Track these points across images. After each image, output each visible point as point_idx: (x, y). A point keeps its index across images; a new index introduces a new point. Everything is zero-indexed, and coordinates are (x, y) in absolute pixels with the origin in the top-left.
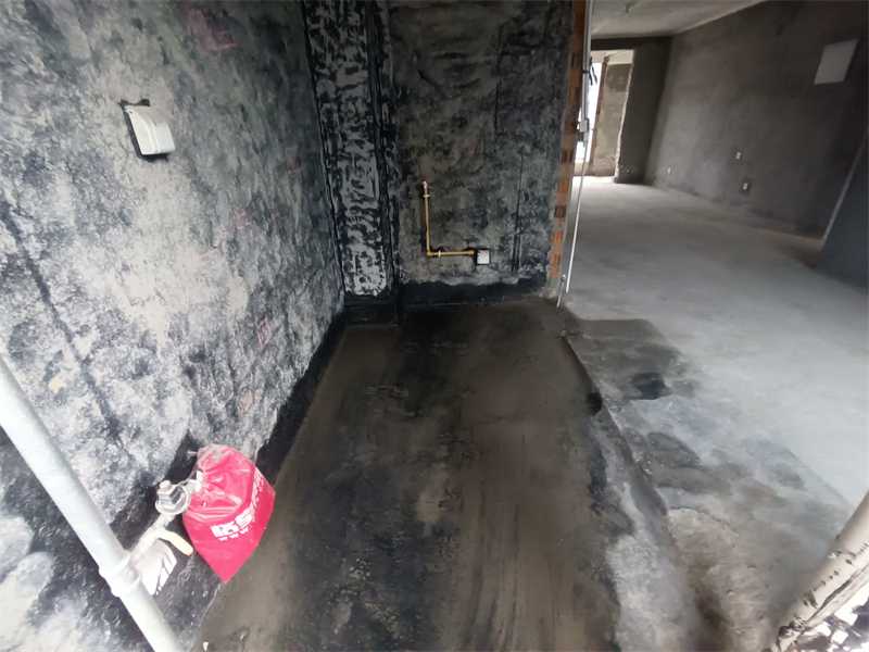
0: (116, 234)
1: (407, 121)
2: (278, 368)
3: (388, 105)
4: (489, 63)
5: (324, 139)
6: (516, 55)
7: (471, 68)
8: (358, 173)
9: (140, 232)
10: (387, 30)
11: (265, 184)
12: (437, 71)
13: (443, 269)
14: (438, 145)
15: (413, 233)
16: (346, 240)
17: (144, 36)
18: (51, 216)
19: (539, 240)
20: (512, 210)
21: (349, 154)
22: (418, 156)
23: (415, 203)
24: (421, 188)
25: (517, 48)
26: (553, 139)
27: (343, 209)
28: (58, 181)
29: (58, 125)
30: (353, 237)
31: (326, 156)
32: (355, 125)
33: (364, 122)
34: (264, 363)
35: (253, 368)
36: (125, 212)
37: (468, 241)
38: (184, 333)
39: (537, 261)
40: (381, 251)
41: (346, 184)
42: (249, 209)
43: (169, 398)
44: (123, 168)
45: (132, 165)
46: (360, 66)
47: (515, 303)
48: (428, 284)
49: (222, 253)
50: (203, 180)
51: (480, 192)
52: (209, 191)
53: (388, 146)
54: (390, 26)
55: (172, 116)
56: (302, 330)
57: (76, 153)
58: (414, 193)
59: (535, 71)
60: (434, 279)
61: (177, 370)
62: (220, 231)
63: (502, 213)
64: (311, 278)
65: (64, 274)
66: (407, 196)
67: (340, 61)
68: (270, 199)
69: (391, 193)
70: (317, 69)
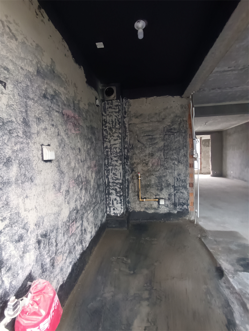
0: (27, 185)
1: (133, 154)
2: (75, 245)
3: (127, 150)
4: (161, 137)
5: (105, 159)
6: (170, 135)
7: (155, 139)
8: (115, 170)
9: (36, 185)
10: (128, 129)
11: (82, 172)
12: (143, 140)
13: (146, 206)
14: (144, 162)
15: (134, 192)
16: (109, 194)
17: (54, 128)
18: (8, 177)
19: (184, 196)
20: (172, 184)
21: (113, 164)
22: (137, 165)
23: (135, 181)
24: (138, 176)
25: (170, 133)
26: (185, 160)
27: (109, 182)
28: (14, 166)
29: (20, 150)
30: (112, 193)
31: (105, 165)
32: (115, 155)
33: (119, 154)
34: (70, 241)
35: (65, 243)
36: (33, 177)
37: (156, 196)
38: (41, 224)
39: (184, 204)
40: (122, 198)
41: (111, 174)
42: (75, 180)
43: (28, 254)
44: (36, 164)
45: (39, 163)
46: (119, 138)
47: (176, 221)
48: (140, 212)
49: (63, 195)
50: (62, 169)
51: (160, 178)
52: (63, 173)
53: (126, 162)
54: (129, 128)
55: (56, 150)
56: (88, 228)
57: (23, 158)
58: (135, 177)
59: (176, 140)
60: (142, 210)
61: (34, 240)
62: (64, 187)
63: (168, 185)
64: (94, 207)
65: (5, 196)
66: (132, 178)
67: (112, 137)
68: (83, 177)
69: (127, 177)
70: (105, 139)
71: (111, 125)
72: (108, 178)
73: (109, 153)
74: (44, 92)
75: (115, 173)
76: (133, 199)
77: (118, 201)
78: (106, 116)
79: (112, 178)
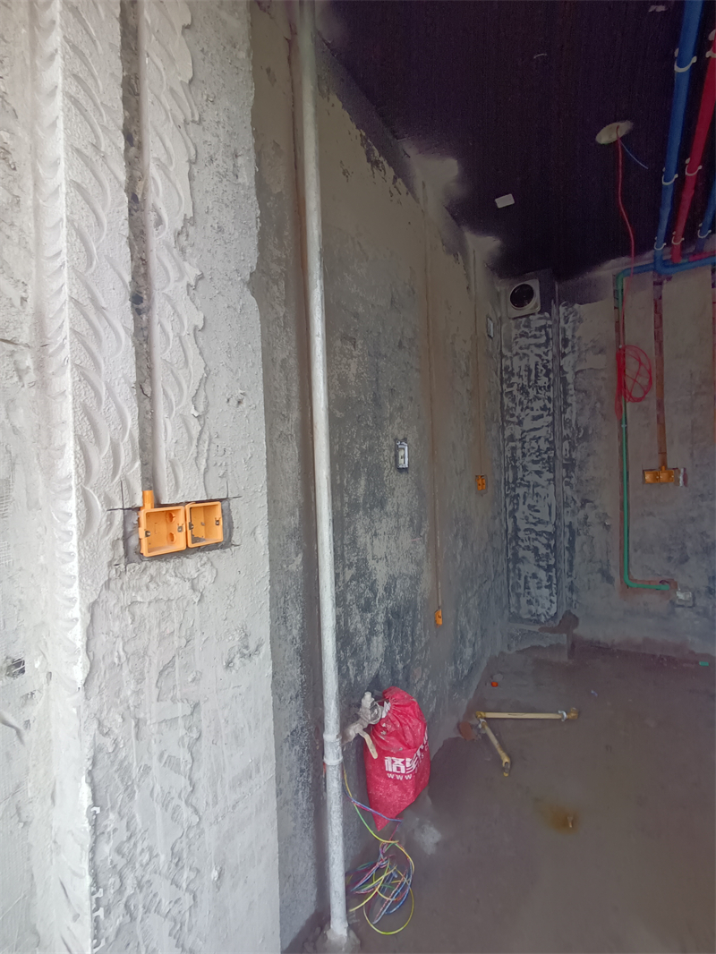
0: (376, 512)
1: (588, 455)
3: (569, 443)
5: (506, 470)
8: (535, 498)
11: (458, 498)
15: (590, 561)
16: (517, 559)
17: (412, 405)
18: (355, 495)
21: (528, 482)
22: (599, 486)
23: (594, 530)
24: (601, 518)
27: (516, 529)
28: (362, 478)
29: (369, 450)
30: (524, 557)
31: (506, 483)
32: (536, 459)
33: (545, 456)
35: (426, 646)
36: (383, 500)
38: (392, 592)
40: (553, 574)
41: (523, 508)
43: (375, 637)
44: (388, 475)
45: (392, 473)
49: (424, 542)
50: (422, 488)
51: (676, 524)
52: (424, 497)
53: (567, 476)
54: (575, 383)
56: (467, 632)
57: (372, 464)
61: (383, 618)
62: (425, 525)
66: (585, 523)
67: (528, 411)
68: (460, 510)
69: (567, 519)
70: (508, 418)
71: (525, 379)
72: (515, 518)
73: (519, 453)
74: (399, 338)
75: (535, 506)
76: (585, 579)
77: (541, 580)
78: (511, 358)
79: (527, 518)
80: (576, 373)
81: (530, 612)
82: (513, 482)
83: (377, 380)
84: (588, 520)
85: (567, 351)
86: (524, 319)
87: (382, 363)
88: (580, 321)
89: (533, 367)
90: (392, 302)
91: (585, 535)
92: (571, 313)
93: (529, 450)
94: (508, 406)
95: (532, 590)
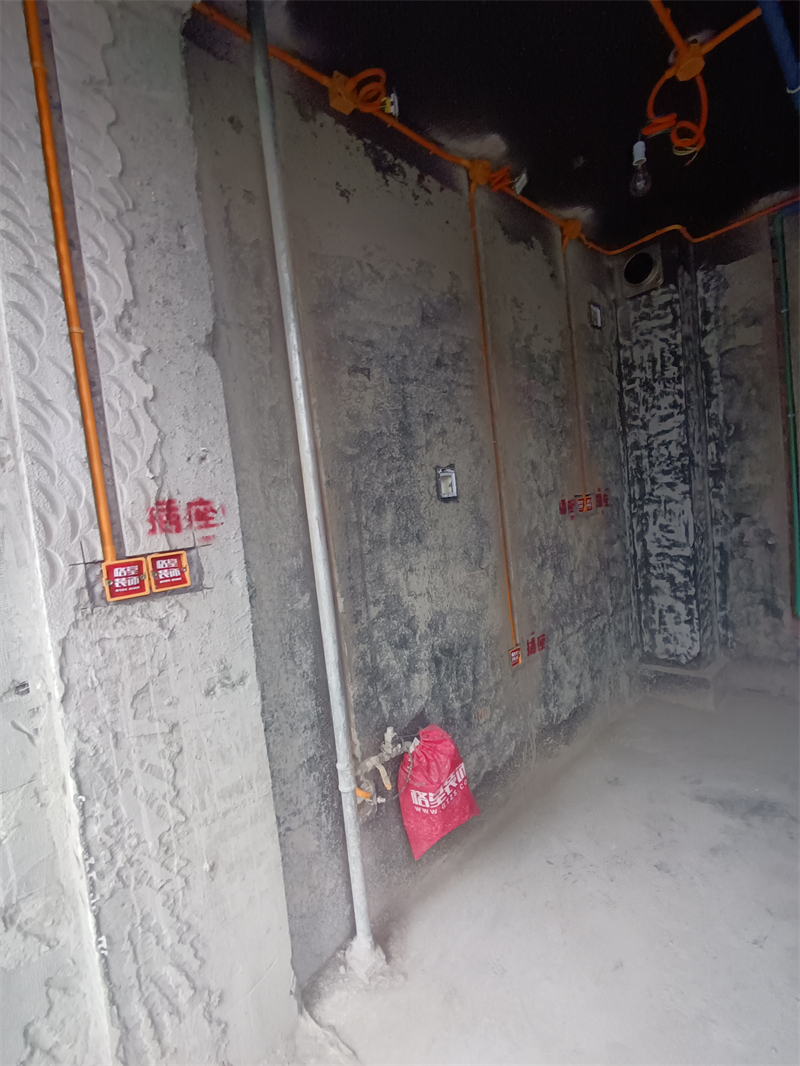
0: (411, 547)
1: (742, 458)
2: (526, 699)
3: (716, 444)
5: (631, 484)
8: (668, 517)
9: (427, 548)
10: (716, 372)
16: (649, 590)
17: (461, 427)
18: (379, 531)
21: (659, 497)
22: (758, 496)
23: (754, 552)
24: (762, 535)
27: (646, 554)
28: (388, 512)
29: (397, 483)
30: (657, 588)
31: (632, 500)
32: (667, 468)
33: (679, 464)
35: (497, 685)
36: (420, 533)
40: (694, 607)
41: (653, 528)
42: (522, 543)
43: (416, 675)
44: (427, 507)
45: (432, 504)
49: (488, 575)
52: (486, 525)
53: (716, 486)
54: (721, 367)
56: (565, 672)
57: (401, 497)
58: (751, 539)
61: (428, 655)
62: (489, 557)
64: (588, 621)
66: (740, 542)
67: (654, 411)
69: (717, 539)
70: (630, 421)
71: (649, 371)
72: (644, 541)
73: (645, 462)
74: (436, 356)
75: (668, 526)
76: (744, 612)
77: (679, 614)
78: (631, 348)
79: (658, 541)
80: (722, 355)
81: (667, 651)
82: (640, 499)
83: (404, 407)
84: (744, 540)
85: (708, 328)
86: (644, 297)
87: (410, 388)
88: (726, 286)
89: (657, 355)
90: (424, 318)
91: (742, 558)
92: (712, 278)
93: (657, 458)
94: (629, 408)
95: (668, 626)
